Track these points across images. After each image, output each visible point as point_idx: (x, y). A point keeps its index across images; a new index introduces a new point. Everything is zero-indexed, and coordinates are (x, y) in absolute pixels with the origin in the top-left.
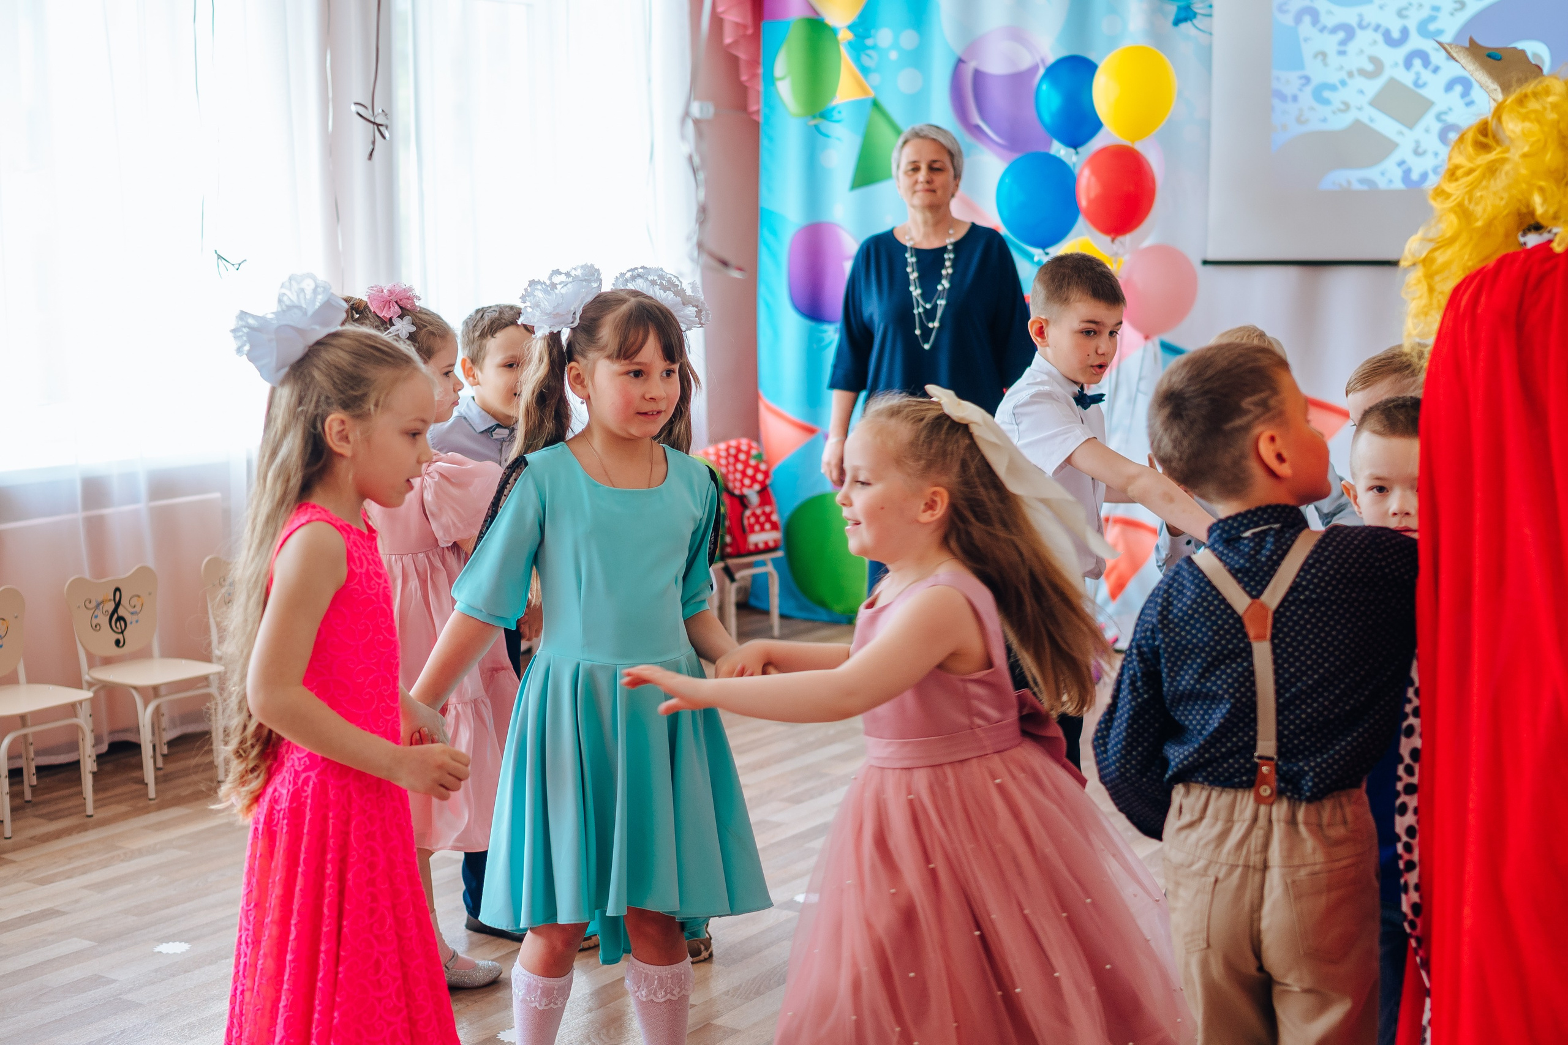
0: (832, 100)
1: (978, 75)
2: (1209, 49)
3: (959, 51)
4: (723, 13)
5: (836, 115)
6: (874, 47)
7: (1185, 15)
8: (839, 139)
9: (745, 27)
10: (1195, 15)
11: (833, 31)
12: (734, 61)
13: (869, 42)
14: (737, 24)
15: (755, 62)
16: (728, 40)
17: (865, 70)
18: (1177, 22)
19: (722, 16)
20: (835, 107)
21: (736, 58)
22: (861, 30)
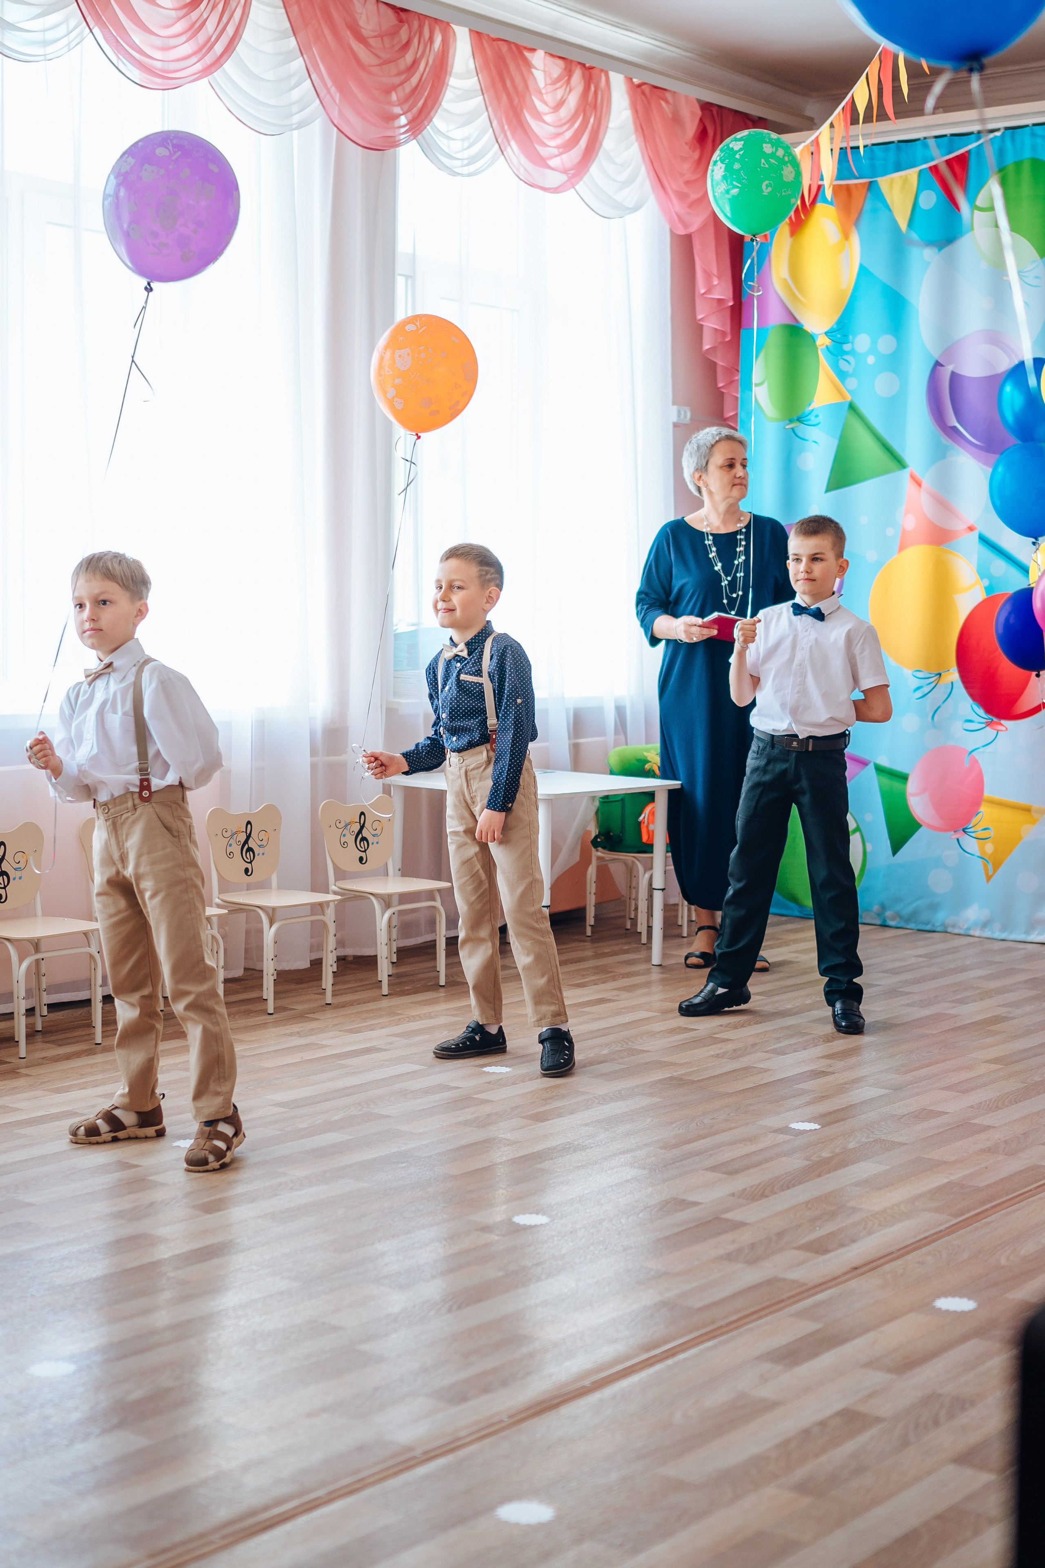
0: (810, 405)
1: (955, 377)
3: (936, 355)
4: (700, 320)
5: (813, 419)
6: (852, 352)
8: (815, 442)
9: (724, 333)
11: (811, 338)
12: (711, 367)
13: (847, 347)
14: (716, 329)
15: (733, 369)
16: (707, 346)
17: (842, 375)
19: (701, 323)
20: (812, 410)
21: (715, 364)
22: (839, 336)
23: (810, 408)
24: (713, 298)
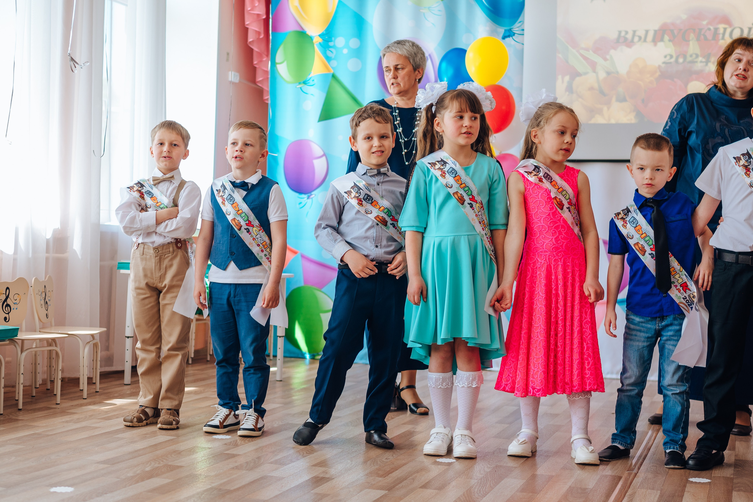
0: (310, 74)
2: (522, 50)
4: (247, 25)
5: (311, 82)
6: (334, 47)
7: (508, 34)
8: (312, 95)
9: (259, 33)
10: (514, 34)
11: (310, 38)
13: (331, 44)
14: (256, 31)
16: (250, 40)
17: (328, 59)
18: (504, 38)
19: (247, 26)
20: (311, 78)
21: (252, 50)
22: (327, 37)
23: (310, 76)
24: (254, 14)
